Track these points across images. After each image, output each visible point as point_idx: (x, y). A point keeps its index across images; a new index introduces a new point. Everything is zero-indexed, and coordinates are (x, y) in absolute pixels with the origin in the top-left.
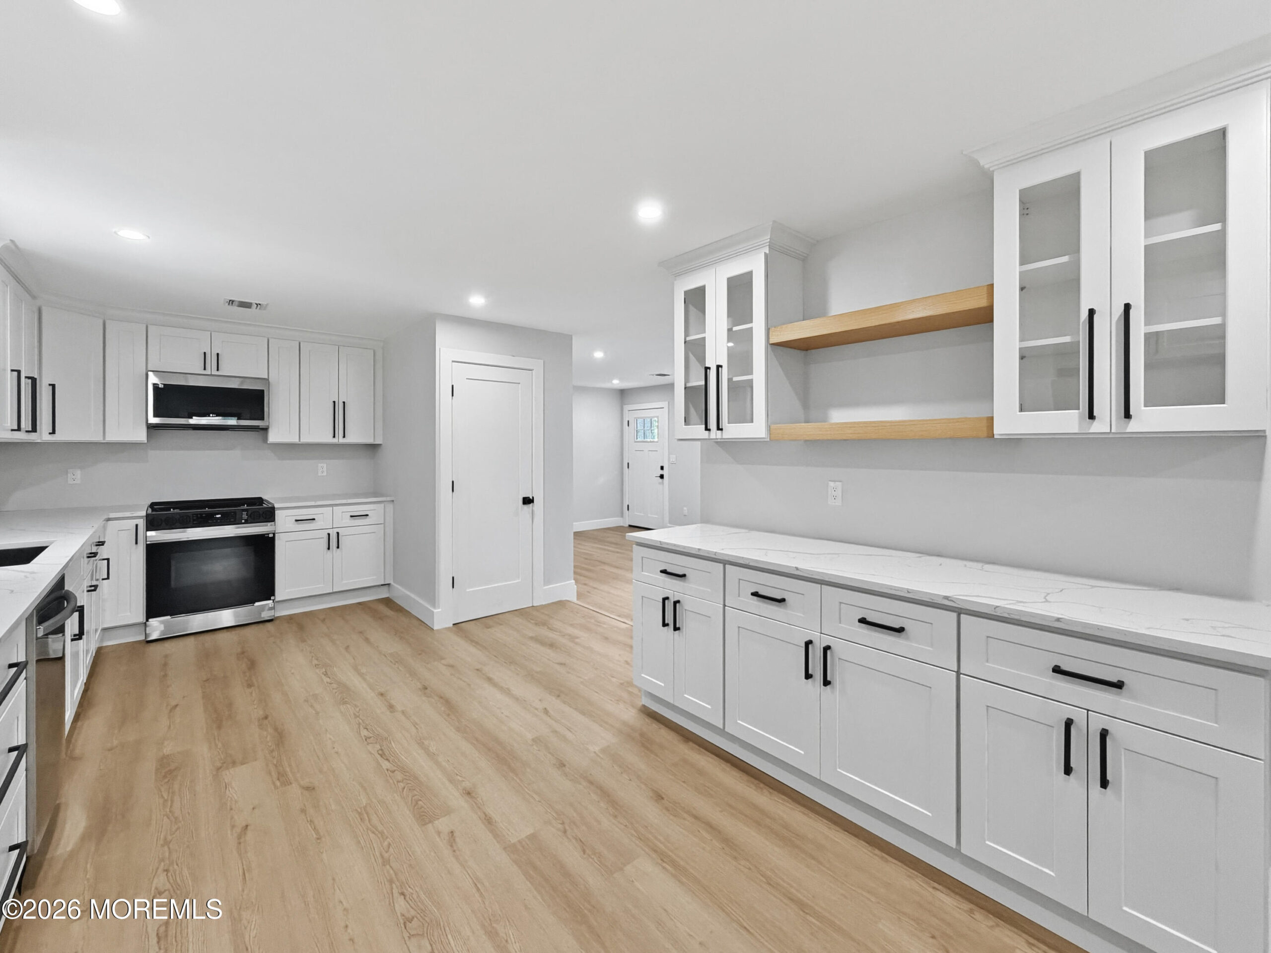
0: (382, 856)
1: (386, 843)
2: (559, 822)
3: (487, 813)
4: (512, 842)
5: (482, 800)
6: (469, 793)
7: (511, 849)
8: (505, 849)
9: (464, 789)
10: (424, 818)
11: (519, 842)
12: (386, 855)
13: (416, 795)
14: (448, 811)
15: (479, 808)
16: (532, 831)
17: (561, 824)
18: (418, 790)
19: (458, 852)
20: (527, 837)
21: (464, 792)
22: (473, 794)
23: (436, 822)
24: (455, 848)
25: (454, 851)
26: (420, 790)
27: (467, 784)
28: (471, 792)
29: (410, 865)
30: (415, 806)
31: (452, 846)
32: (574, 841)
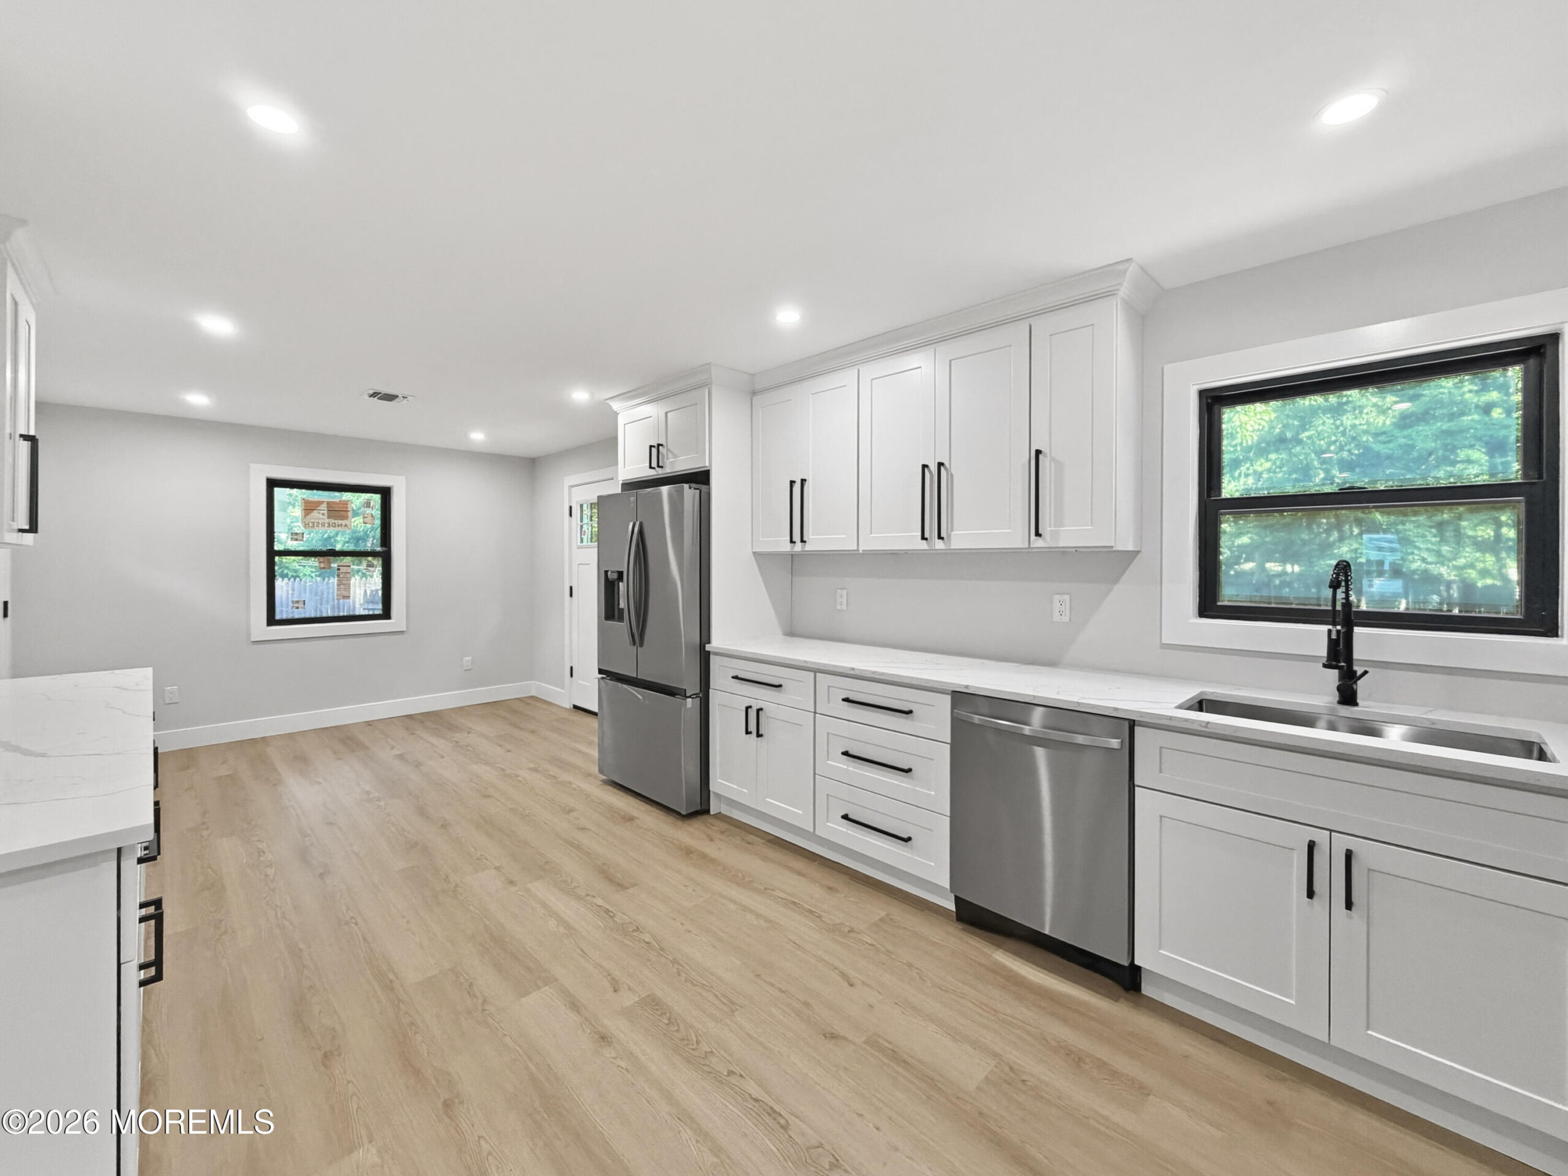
0: (679, 964)
1: (684, 975)
2: (488, 1012)
3: (576, 1014)
4: (547, 987)
5: (584, 1030)
6: (603, 1038)
7: (549, 980)
8: (556, 980)
9: (610, 1044)
10: (653, 1003)
11: (539, 988)
12: (677, 966)
13: (675, 1031)
14: (627, 1013)
15: (586, 1019)
16: (523, 999)
17: (486, 1010)
18: (676, 1039)
19: (605, 974)
20: (530, 993)
21: (609, 1040)
22: (597, 1036)
23: (637, 999)
24: (609, 978)
25: (609, 975)
26: (673, 1039)
27: (608, 1053)
28: (600, 1040)
29: (649, 961)
30: (670, 1016)
31: (613, 979)
32: (478, 994)
